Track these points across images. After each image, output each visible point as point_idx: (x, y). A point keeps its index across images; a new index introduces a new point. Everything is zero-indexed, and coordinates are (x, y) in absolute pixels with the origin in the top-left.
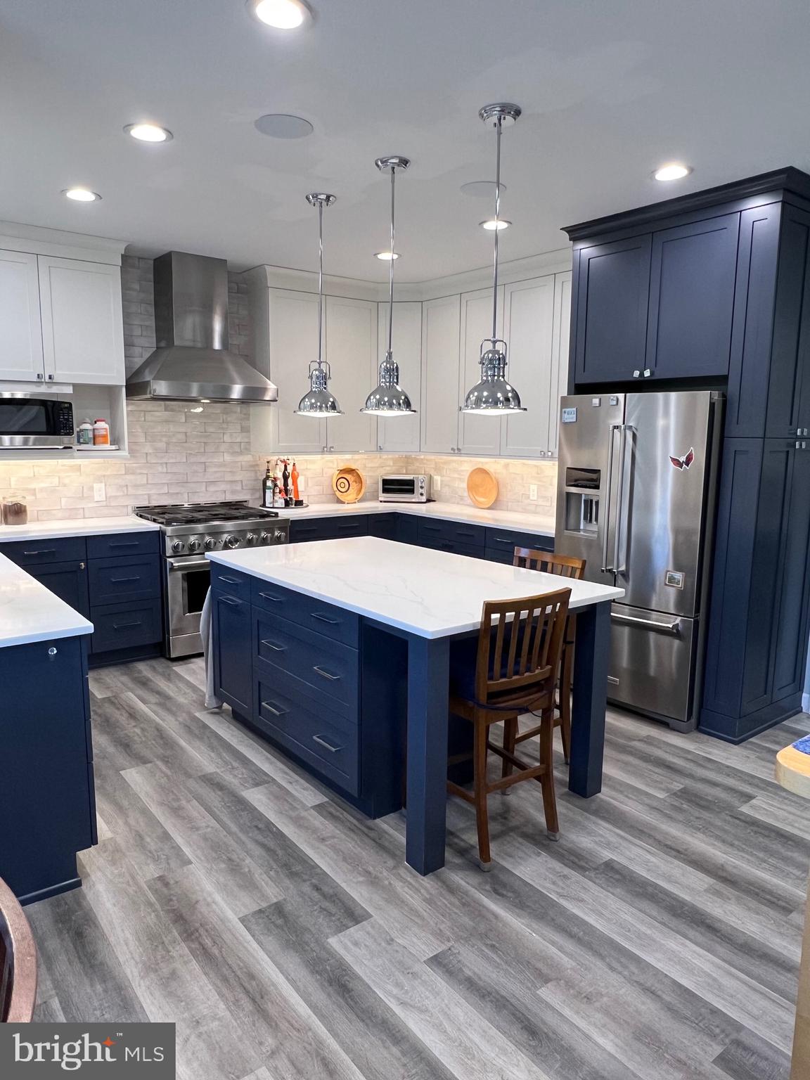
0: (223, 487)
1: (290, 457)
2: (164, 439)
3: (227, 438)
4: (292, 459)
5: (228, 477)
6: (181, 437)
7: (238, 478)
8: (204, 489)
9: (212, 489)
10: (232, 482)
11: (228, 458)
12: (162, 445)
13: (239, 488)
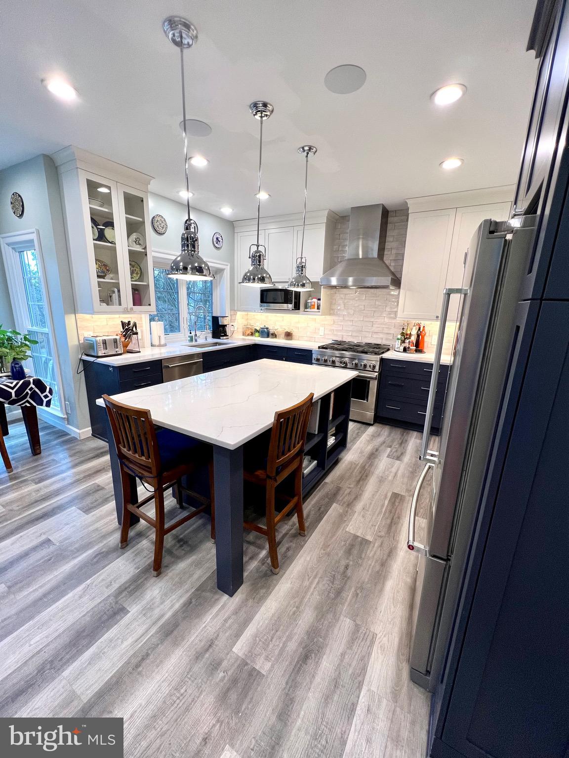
0: (381, 336)
1: (421, 322)
2: (353, 308)
3: (388, 309)
4: (423, 323)
5: (386, 331)
6: (363, 307)
7: (392, 332)
8: (370, 336)
9: (375, 336)
10: (387, 334)
11: (386, 320)
12: (351, 312)
13: (391, 338)
